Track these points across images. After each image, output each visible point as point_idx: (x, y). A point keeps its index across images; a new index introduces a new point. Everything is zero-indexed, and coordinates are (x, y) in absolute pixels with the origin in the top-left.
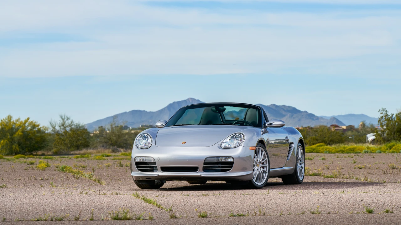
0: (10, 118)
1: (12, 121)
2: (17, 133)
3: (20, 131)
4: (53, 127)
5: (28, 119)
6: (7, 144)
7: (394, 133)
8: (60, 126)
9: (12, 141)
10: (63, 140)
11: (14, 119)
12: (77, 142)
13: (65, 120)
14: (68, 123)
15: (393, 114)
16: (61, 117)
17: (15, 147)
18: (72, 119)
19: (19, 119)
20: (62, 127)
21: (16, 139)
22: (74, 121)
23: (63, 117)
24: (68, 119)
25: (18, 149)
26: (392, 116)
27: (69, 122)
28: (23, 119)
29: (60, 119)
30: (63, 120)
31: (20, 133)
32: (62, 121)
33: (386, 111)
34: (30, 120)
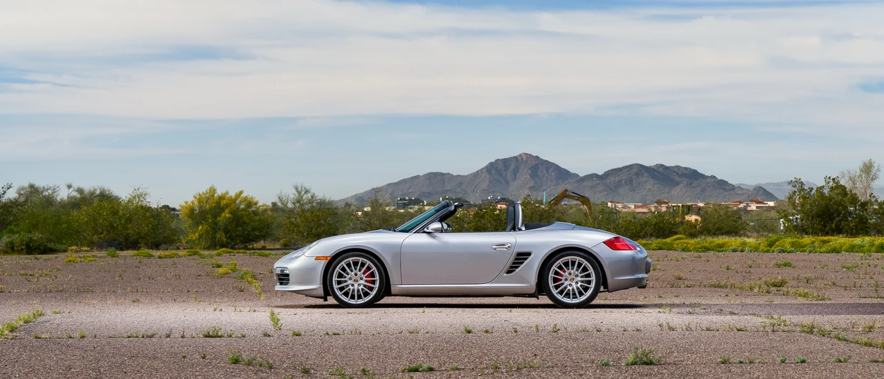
0: (213, 190)
1: (216, 195)
2: (223, 215)
3: (227, 211)
4: (283, 204)
5: (241, 192)
6: (207, 231)
7: (812, 218)
8: (294, 204)
9: (215, 227)
10: (296, 226)
11: (219, 192)
12: (317, 229)
13: (303, 193)
14: (306, 197)
15: (812, 189)
16: (296, 188)
17: (221, 236)
18: (312, 191)
19: (227, 193)
20: (298, 205)
21: (221, 224)
22: (316, 195)
23: (300, 189)
24: (307, 192)
25: (225, 239)
26: (811, 191)
27: (309, 195)
28: (232, 194)
29: (295, 192)
30: (299, 193)
31: (228, 215)
32: (297, 195)
33: (802, 183)
34: (244, 195)
